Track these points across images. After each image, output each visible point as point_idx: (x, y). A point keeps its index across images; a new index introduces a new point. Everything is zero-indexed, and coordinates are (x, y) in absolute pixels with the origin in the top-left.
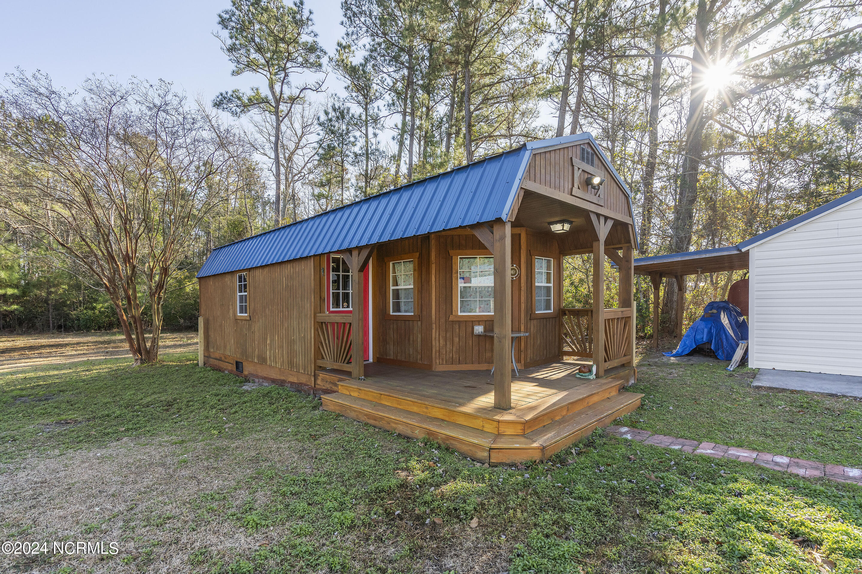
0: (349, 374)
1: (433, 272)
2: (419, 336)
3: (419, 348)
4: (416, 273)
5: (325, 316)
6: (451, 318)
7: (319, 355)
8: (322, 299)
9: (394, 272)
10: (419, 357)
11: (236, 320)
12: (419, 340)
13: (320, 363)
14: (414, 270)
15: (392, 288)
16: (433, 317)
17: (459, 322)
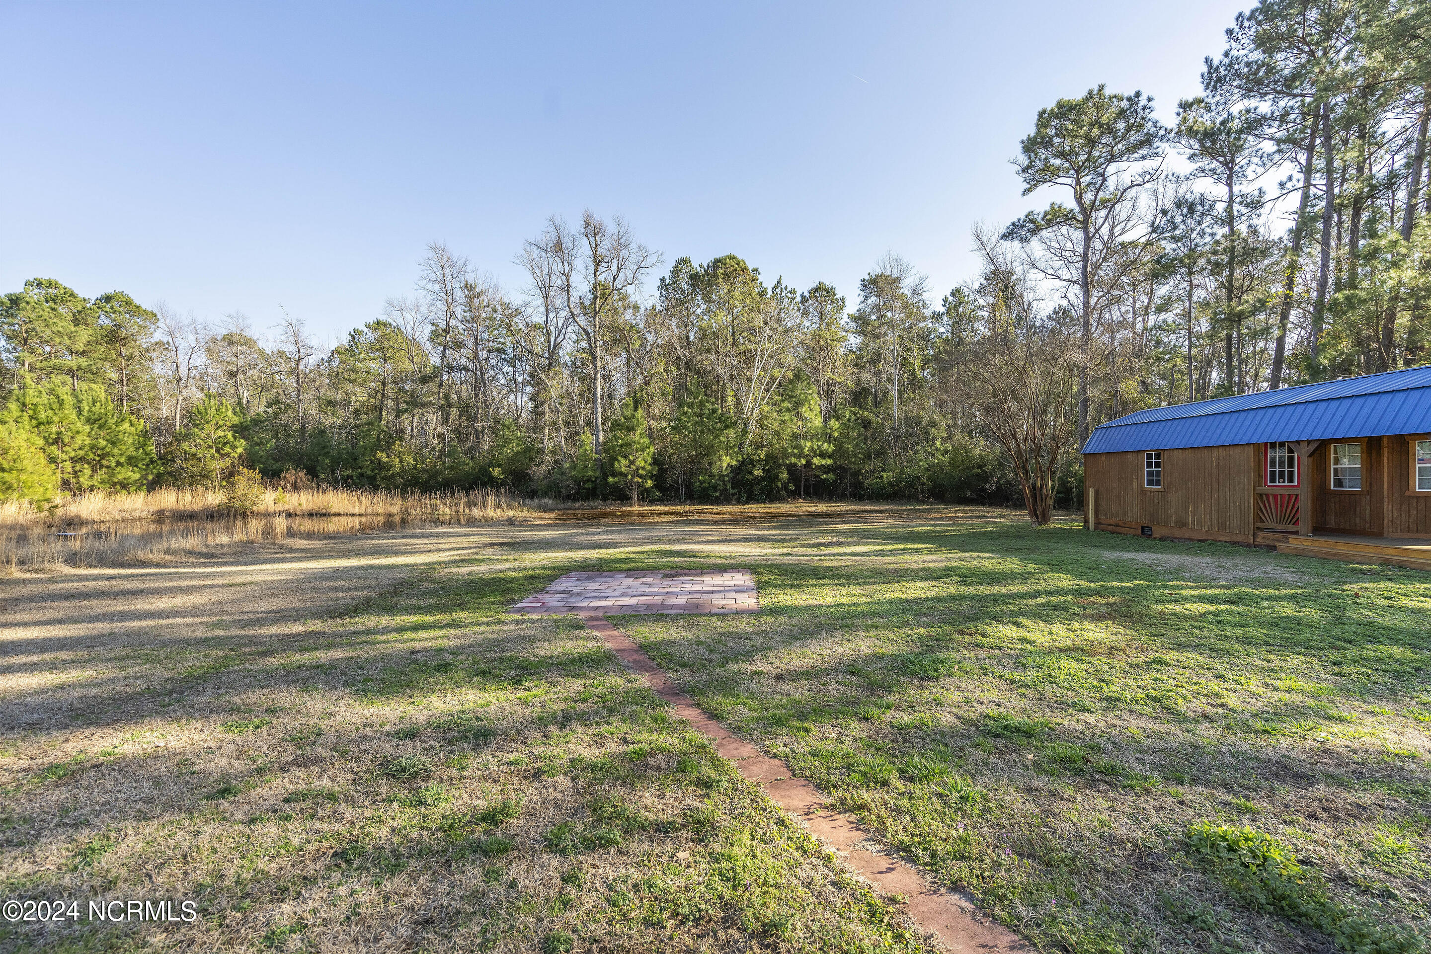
0: (1296, 533)
1: (1386, 454)
2: (1368, 508)
3: (1368, 518)
4: (1365, 455)
5: (1263, 489)
6: (1407, 493)
7: (1258, 518)
8: (1260, 476)
9: (1336, 452)
10: (1368, 525)
11: (1143, 491)
12: (1368, 511)
13: (1260, 525)
14: (1362, 452)
15: (1333, 466)
16: (1386, 492)
17: (1417, 497)
